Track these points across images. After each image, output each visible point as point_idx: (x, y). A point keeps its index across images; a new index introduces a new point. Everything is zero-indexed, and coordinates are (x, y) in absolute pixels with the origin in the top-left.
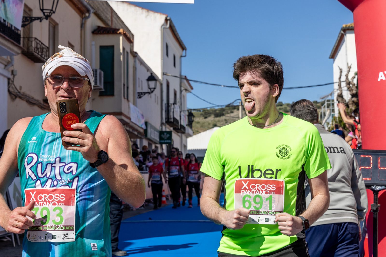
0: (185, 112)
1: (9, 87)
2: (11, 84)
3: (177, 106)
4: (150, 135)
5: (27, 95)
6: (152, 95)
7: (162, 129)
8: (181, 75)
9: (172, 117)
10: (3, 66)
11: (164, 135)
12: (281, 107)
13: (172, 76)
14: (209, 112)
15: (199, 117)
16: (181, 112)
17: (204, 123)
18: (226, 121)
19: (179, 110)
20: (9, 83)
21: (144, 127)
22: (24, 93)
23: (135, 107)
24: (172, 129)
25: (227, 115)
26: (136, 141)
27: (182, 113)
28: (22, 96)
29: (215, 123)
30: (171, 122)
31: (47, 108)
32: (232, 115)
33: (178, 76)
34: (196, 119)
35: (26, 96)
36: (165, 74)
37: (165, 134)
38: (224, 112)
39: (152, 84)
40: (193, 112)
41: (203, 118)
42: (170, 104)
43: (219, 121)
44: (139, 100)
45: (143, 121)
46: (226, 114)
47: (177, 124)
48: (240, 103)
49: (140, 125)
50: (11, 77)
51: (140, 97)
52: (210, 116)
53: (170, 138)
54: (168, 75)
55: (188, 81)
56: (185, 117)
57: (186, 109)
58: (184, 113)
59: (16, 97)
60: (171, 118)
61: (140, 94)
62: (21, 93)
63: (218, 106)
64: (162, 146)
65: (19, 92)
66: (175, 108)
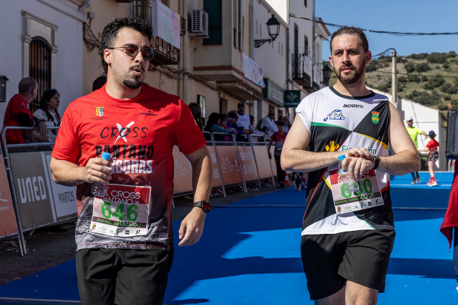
0: (319, 65)
1: (84, 34)
2: (88, 30)
3: (308, 58)
4: (272, 96)
6: (275, 43)
7: (288, 87)
8: (314, 16)
9: (301, 72)
10: (77, 7)
11: (290, 95)
12: (454, 59)
13: (300, 18)
16: (313, 65)
19: (311, 63)
20: (84, 29)
21: (262, 85)
23: (251, 60)
24: (301, 87)
26: (253, 103)
27: (315, 67)
30: (300, 79)
33: (311, 18)
36: (292, 16)
37: (292, 94)
39: (273, 29)
42: (299, 55)
44: (256, 50)
45: (261, 78)
47: (308, 82)
48: (393, 53)
49: (257, 82)
50: (87, 21)
51: (258, 46)
53: (298, 100)
54: (295, 17)
55: (323, 24)
56: (319, 72)
57: (321, 62)
58: (318, 67)
59: (94, 47)
61: (258, 42)
64: (287, 110)
65: (98, 41)
66: (305, 60)
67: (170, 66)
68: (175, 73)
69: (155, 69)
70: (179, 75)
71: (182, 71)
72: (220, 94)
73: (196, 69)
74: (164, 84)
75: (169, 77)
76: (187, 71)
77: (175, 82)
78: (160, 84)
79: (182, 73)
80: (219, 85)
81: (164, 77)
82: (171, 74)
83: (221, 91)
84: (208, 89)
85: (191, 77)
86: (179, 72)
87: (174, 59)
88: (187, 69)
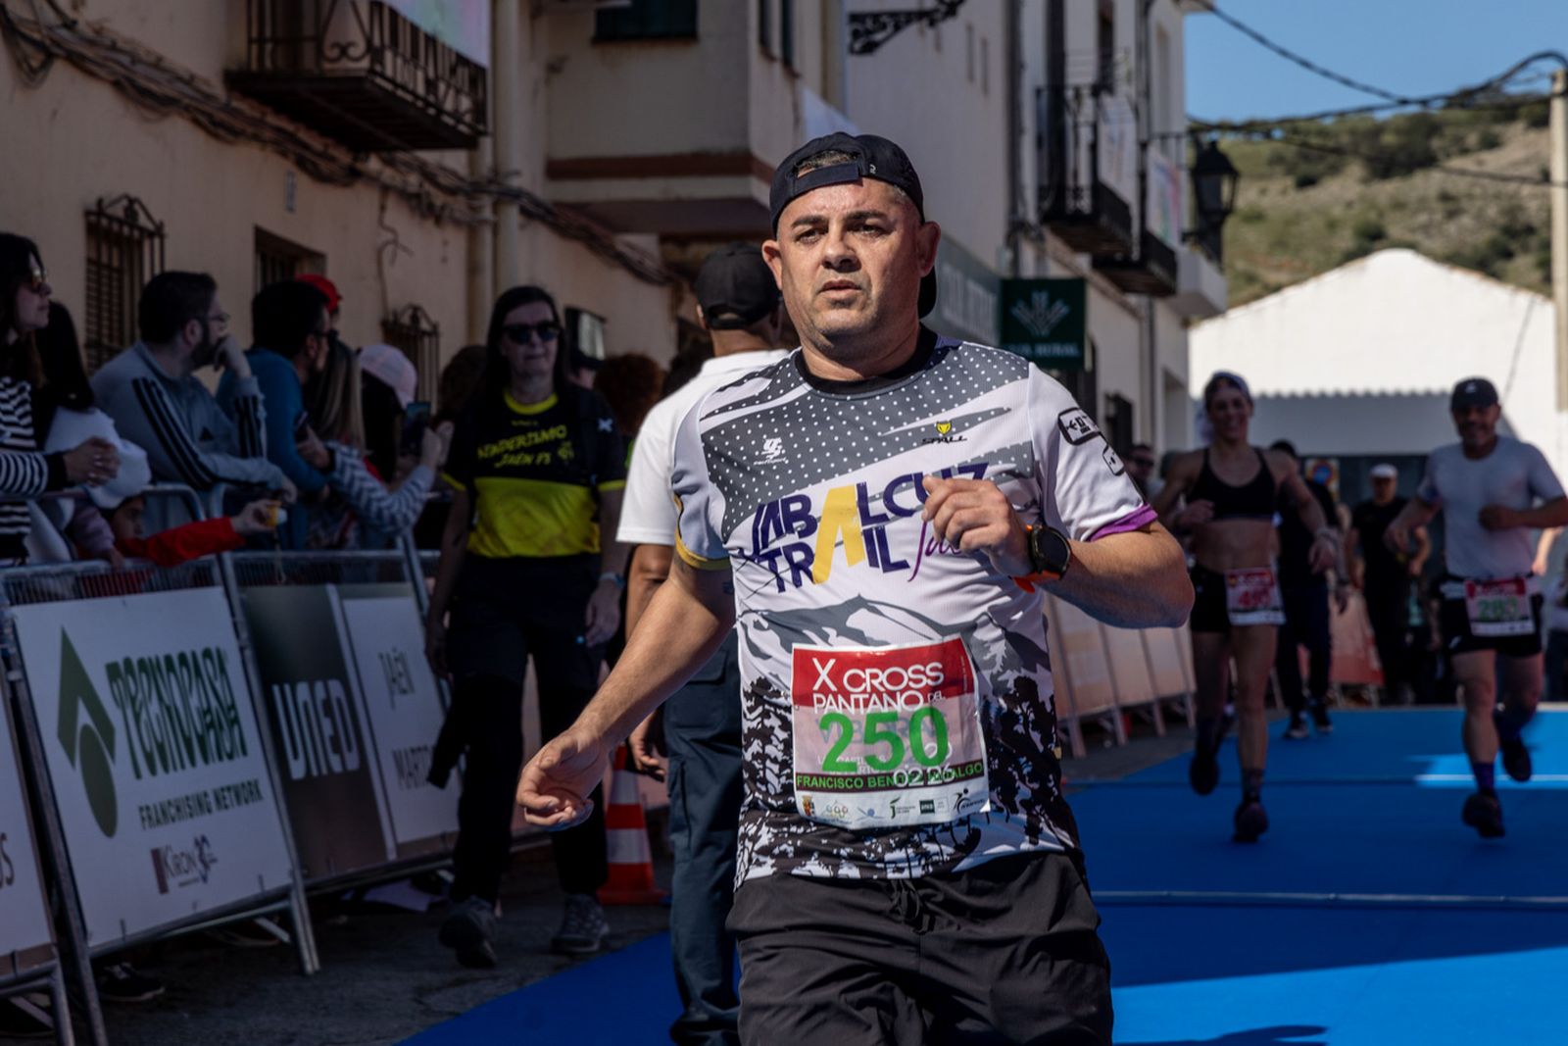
0: (1172, 142)
3: (1118, 105)
5: (120, 44)
6: (951, 28)
7: (1016, 262)
11: (1029, 304)
14: (1331, 143)
15: (1261, 177)
16: (1143, 146)
17: (1294, 219)
18: (1450, 206)
19: (1130, 132)
22: (99, 32)
23: (839, 119)
24: (1083, 262)
25: (1457, 163)
27: (1154, 153)
28: (89, 52)
29: (1372, 216)
30: (1078, 215)
31: (250, 130)
32: (1493, 160)
34: (1247, 196)
35: (113, 47)
37: (1041, 298)
38: (1436, 143)
40: (1227, 142)
41: (1289, 181)
42: (1070, 94)
43: (1399, 205)
44: (859, 70)
46: (1448, 156)
47: (1120, 233)
48: (1554, 79)
51: (870, 48)
52: (1335, 170)
53: (1073, 328)
56: (1174, 181)
57: (1180, 126)
58: (1164, 149)
59: (49, 57)
60: (1077, 192)
61: (869, 24)
62: (82, 26)
63: (1404, 102)
65: (70, 25)
66: (1107, 121)
67: (430, 157)
68: (452, 191)
69: (353, 175)
70: (476, 203)
71: (491, 181)
72: (677, 300)
73: (557, 170)
74: (401, 254)
75: (423, 216)
76: (516, 183)
77: (455, 241)
78: (379, 252)
79: (490, 193)
80: (676, 253)
81: (398, 216)
82: (439, 199)
83: (686, 286)
84: (621, 278)
85: (537, 212)
86: (473, 189)
87: (457, 115)
88: (517, 173)
